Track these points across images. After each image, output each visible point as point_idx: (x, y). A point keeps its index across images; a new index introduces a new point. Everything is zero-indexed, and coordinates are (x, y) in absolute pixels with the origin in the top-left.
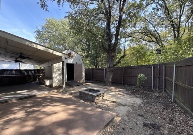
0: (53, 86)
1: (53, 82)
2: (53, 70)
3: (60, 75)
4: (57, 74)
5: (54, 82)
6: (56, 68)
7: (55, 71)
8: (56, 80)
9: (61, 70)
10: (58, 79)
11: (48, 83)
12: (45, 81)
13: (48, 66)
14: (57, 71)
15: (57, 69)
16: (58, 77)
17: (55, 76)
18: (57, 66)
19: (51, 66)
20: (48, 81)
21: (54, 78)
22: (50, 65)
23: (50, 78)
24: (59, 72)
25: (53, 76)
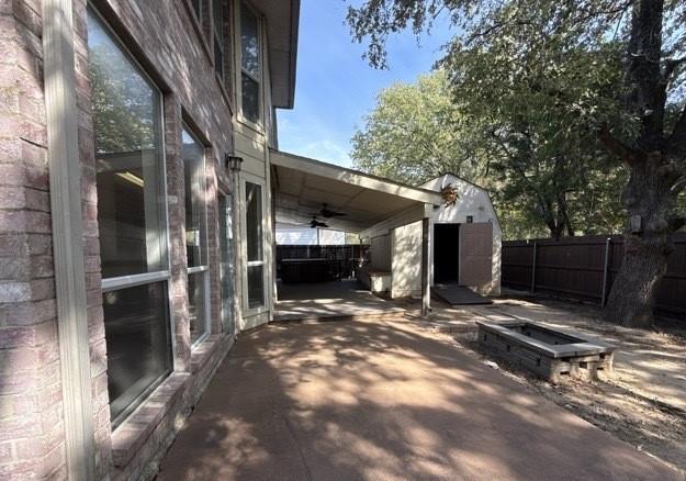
0: (393, 297)
1: (393, 284)
2: (395, 245)
3: (412, 262)
4: (404, 260)
5: (396, 284)
6: (402, 240)
7: (399, 248)
8: (402, 279)
9: (415, 248)
10: (405, 276)
11: (378, 284)
12: (373, 278)
13: (379, 233)
14: (403, 250)
15: (404, 242)
16: (407, 270)
17: (400, 265)
18: (404, 235)
19: (390, 234)
20: (381, 279)
21: (395, 270)
22: (387, 232)
23: (386, 271)
24: (412, 255)
25: (394, 265)
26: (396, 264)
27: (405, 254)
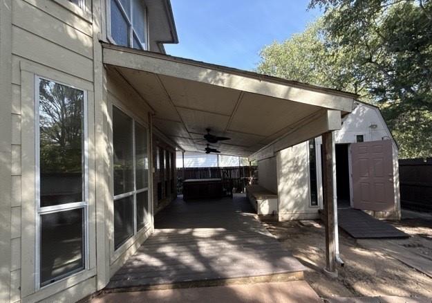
0: (280, 220)
1: (280, 207)
2: (281, 168)
3: (300, 184)
4: (290, 183)
5: (283, 208)
6: (288, 162)
7: (284, 170)
8: (289, 202)
9: (302, 169)
10: (293, 198)
11: (265, 207)
12: (259, 201)
13: (264, 157)
14: (290, 172)
15: (290, 164)
16: (294, 192)
17: (286, 188)
18: (290, 157)
19: (274, 156)
20: (267, 201)
21: (282, 192)
22: (271, 154)
23: (271, 192)
24: (298, 176)
25: (280, 188)
26: (282, 186)
27: (291, 176)
